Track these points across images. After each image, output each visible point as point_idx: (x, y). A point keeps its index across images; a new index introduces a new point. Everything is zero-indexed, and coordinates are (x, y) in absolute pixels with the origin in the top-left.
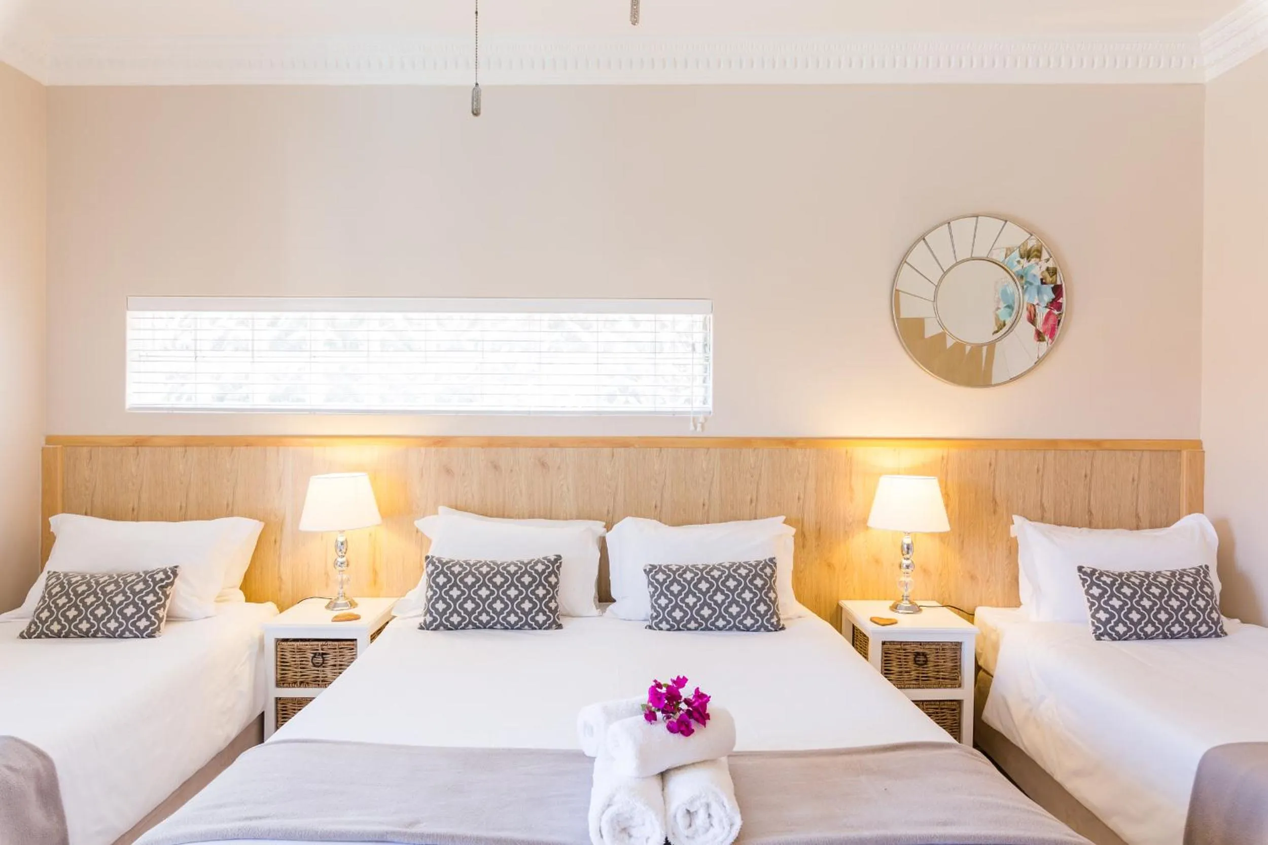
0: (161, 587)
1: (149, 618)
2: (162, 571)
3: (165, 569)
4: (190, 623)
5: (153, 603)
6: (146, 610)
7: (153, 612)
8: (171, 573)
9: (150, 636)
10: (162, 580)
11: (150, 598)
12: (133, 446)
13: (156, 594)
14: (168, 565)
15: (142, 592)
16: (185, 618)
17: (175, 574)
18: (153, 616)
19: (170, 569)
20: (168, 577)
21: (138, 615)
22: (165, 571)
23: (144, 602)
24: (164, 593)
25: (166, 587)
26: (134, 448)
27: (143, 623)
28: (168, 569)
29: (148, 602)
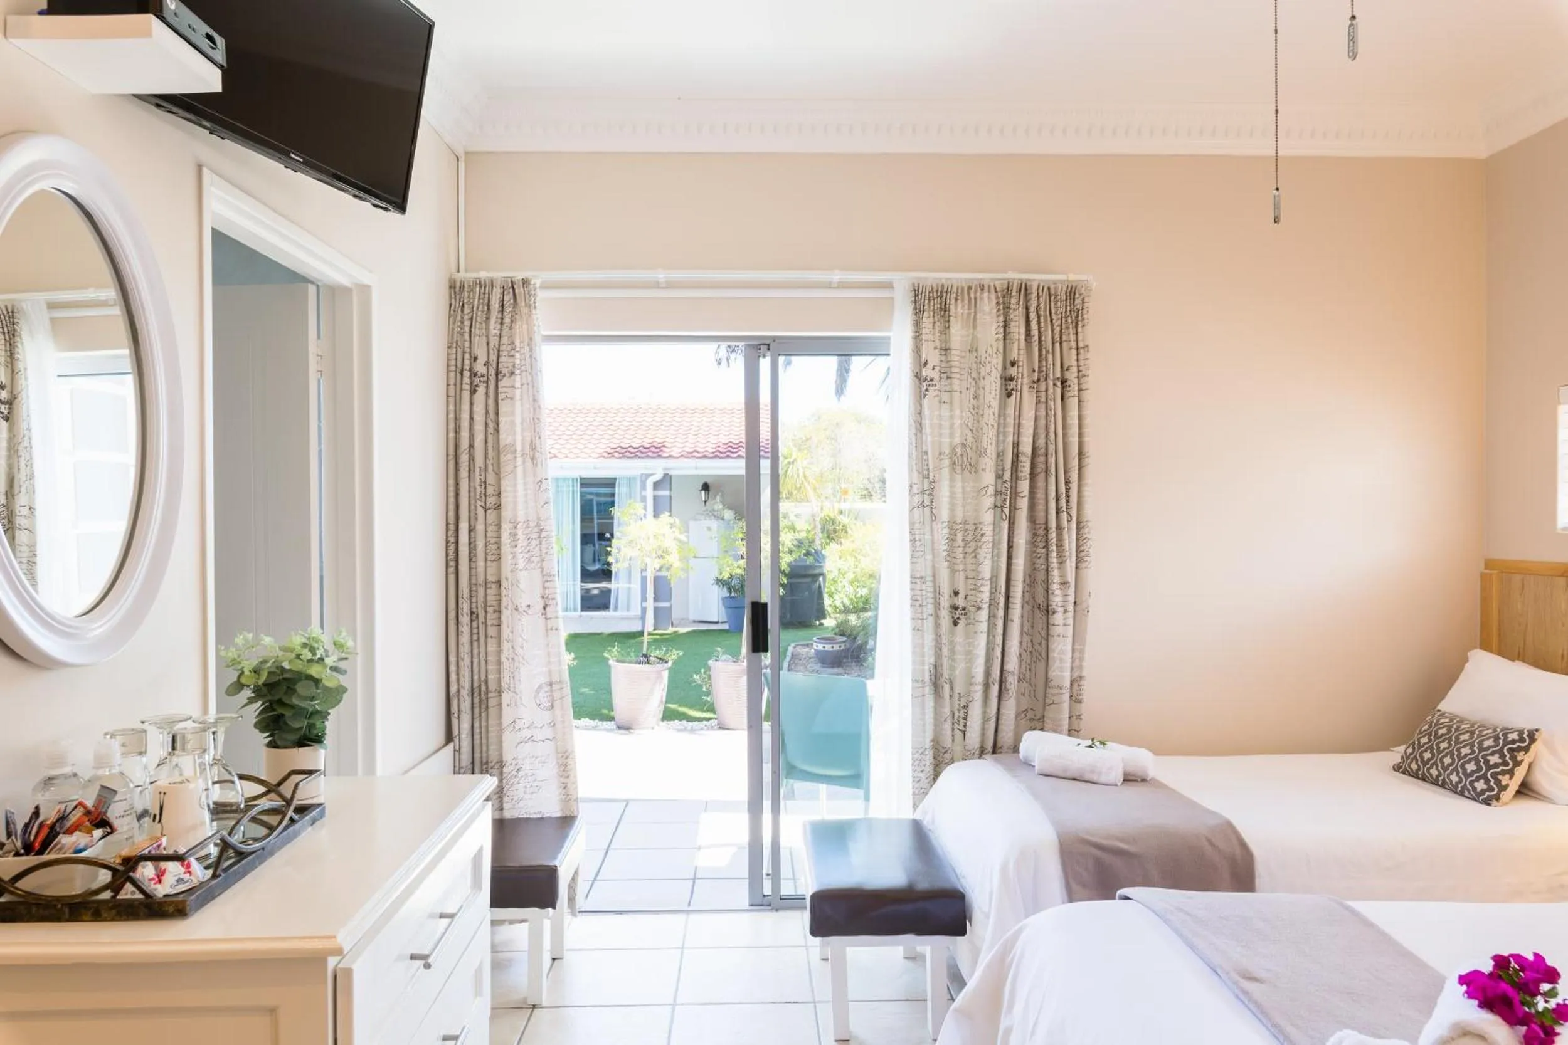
0: (1511, 750)
1: (1487, 782)
2: (1517, 731)
3: (1523, 731)
4: (1551, 806)
5: (1496, 765)
6: (1487, 771)
7: (1494, 776)
8: (1527, 736)
9: (1487, 802)
10: (1513, 742)
11: (1494, 759)
12: (1562, 576)
13: (1502, 756)
14: (1527, 726)
15: (1489, 750)
16: (1545, 797)
17: (1533, 740)
18: (1493, 781)
19: (1528, 731)
20: (1522, 740)
21: (1478, 774)
22: (1521, 732)
23: (1487, 762)
24: (1513, 758)
25: (1519, 752)
26: (1562, 578)
27: (1480, 785)
28: (1525, 731)
29: (1491, 763)
